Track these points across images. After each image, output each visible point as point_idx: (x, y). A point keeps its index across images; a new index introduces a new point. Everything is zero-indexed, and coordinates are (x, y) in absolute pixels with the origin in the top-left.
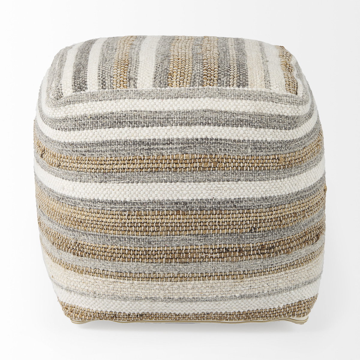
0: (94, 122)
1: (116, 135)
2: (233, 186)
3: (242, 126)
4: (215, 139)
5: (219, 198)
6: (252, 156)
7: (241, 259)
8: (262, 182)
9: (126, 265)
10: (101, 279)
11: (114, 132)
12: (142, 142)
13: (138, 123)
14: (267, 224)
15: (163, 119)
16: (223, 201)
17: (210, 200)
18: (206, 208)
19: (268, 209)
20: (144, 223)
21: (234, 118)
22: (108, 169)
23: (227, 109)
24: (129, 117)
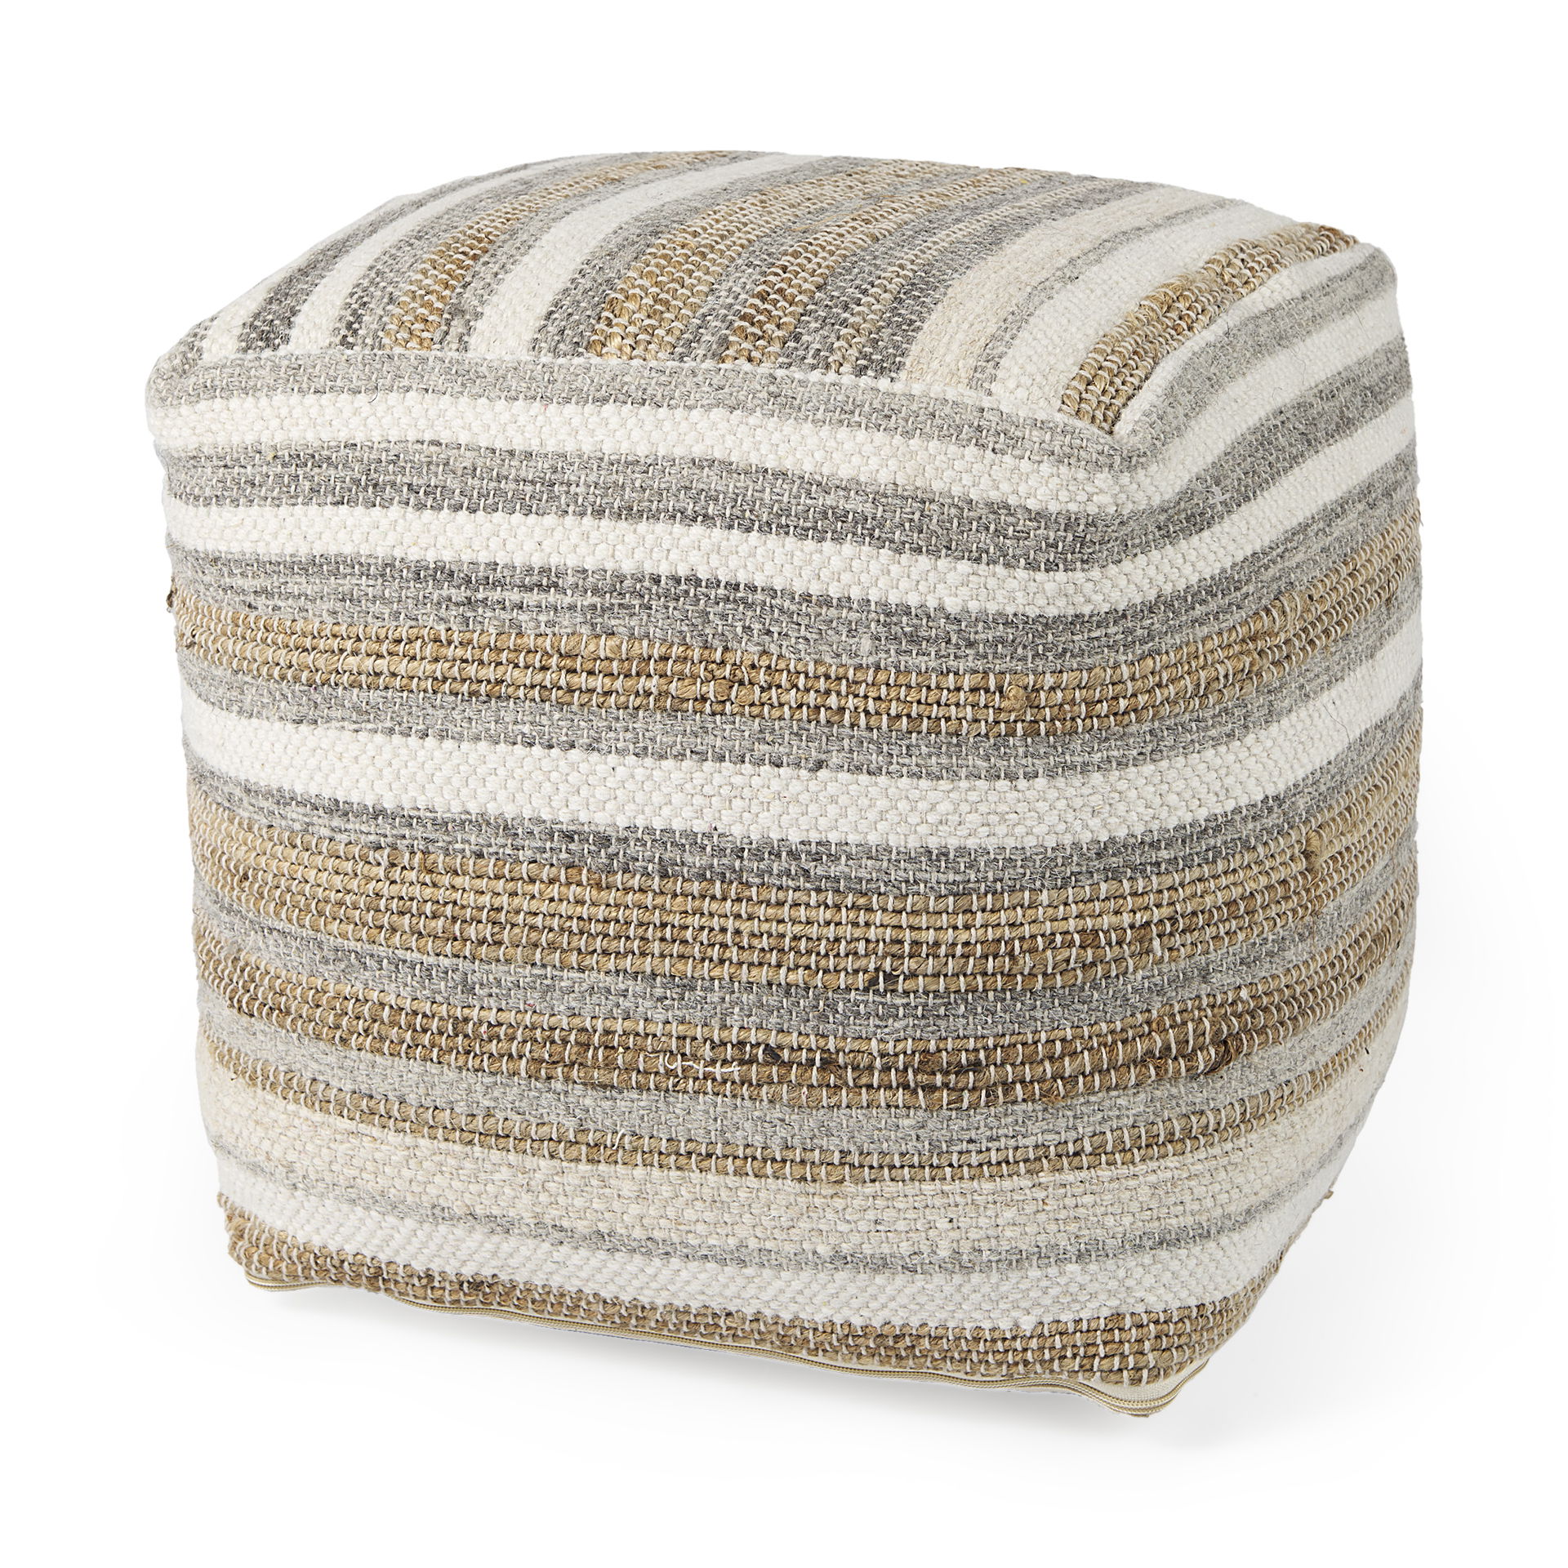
0: (286, 477)
1: (357, 537)
2: (795, 787)
3: (838, 539)
4: (728, 585)
5: (737, 831)
6: (878, 668)
7: (833, 1101)
8: (924, 783)
9: (385, 1068)
10: (309, 1114)
11: (350, 522)
12: (443, 573)
13: (438, 495)
14: (946, 963)
15: (533, 483)
16: (754, 846)
17: (700, 836)
18: (685, 869)
19: (951, 899)
20: (446, 903)
21: (809, 502)
22: (323, 672)
23: (788, 464)
24: (409, 465)
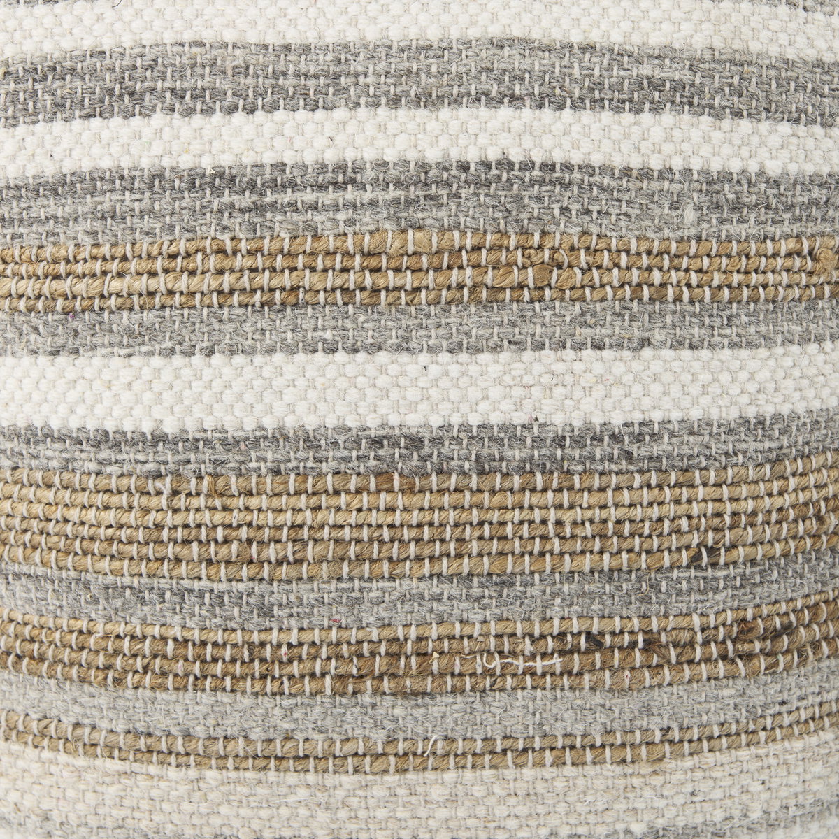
0: (21, 94)
1: (115, 149)
2: (619, 369)
3: (656, 109)
4: (544, 166)
5: (558, 420)
6: (699, 239)
7: (656, 680)
8: (744, 353)
9: (168, 703)
10: (70, 759)
11: (106, 135)
12: (224, 179)
13: (208, 98)
14: (764, 531)
15: (316, 76)
16: (576, 433)
17: (519, 428)
18: (504, 464)
19: (768, 467)
20: (240, 526)
21: (622, 73)
22: (83, 298)
23: (595, 37)
24: (170, 69)
